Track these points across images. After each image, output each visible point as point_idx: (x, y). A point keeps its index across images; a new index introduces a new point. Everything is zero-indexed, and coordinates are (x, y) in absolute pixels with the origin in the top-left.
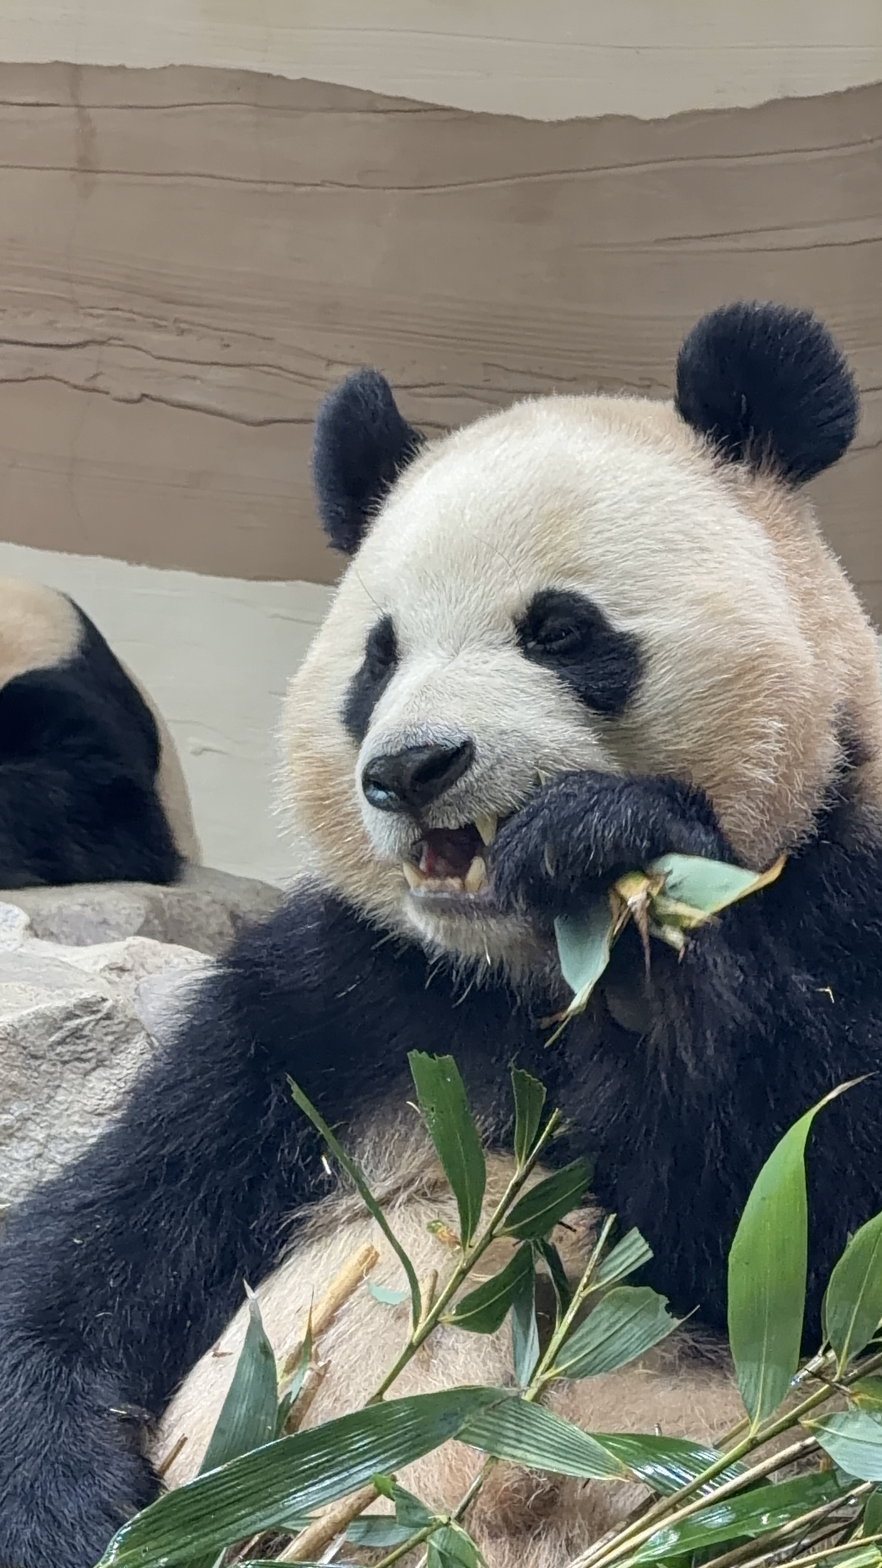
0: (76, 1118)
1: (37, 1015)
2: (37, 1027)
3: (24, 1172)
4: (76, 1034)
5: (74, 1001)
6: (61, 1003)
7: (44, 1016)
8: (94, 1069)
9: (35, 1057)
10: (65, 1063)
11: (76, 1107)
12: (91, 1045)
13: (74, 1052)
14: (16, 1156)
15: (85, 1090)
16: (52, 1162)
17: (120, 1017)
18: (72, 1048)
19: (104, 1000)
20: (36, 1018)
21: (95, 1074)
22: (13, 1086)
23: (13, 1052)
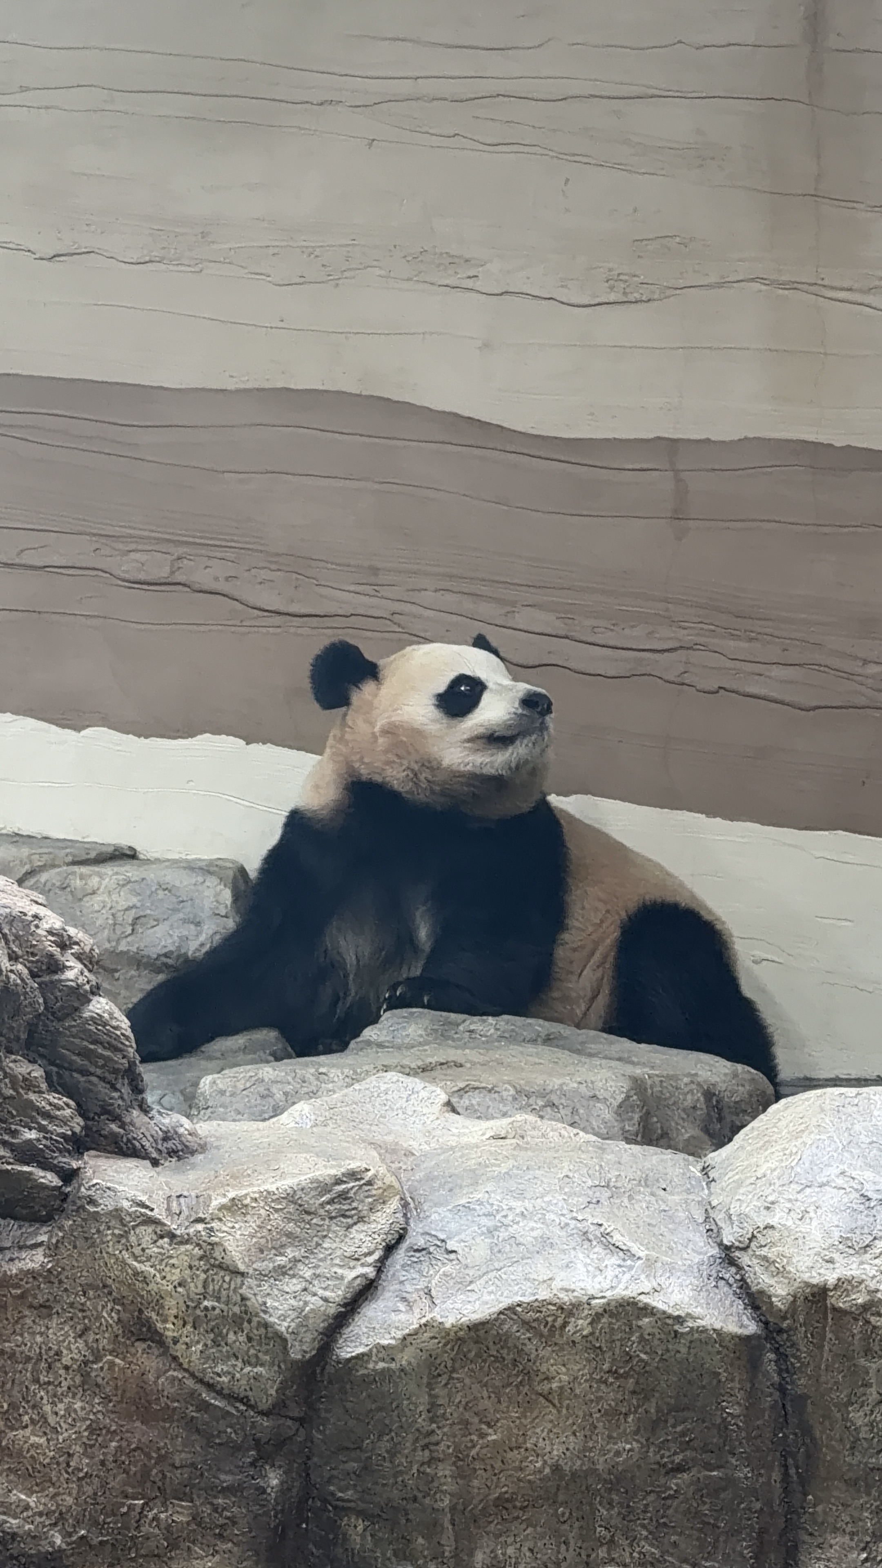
0: (337, 1261)
1: (313, 1181)
2: (311, 1189)
3: (293, 1302)
4: (343, 1196)
5: (343, 1170)
6: (333, 1172)
7: (317, 1181)
8: (355, 1224)
9: (308, 1213)
10: (331, 1218)
11: (339, 1253)
12: (355, 1205)
13: (340, 1210)
14: (288, 1290)
15: (347, 1240)
16: (315, 1295)
17: (379, 1184)
18: (338, 1207)
19: (367, 1170)
20: (311, 1183)
21: (355, 1227)
22: (289, 1235)
23: (291, 1209)
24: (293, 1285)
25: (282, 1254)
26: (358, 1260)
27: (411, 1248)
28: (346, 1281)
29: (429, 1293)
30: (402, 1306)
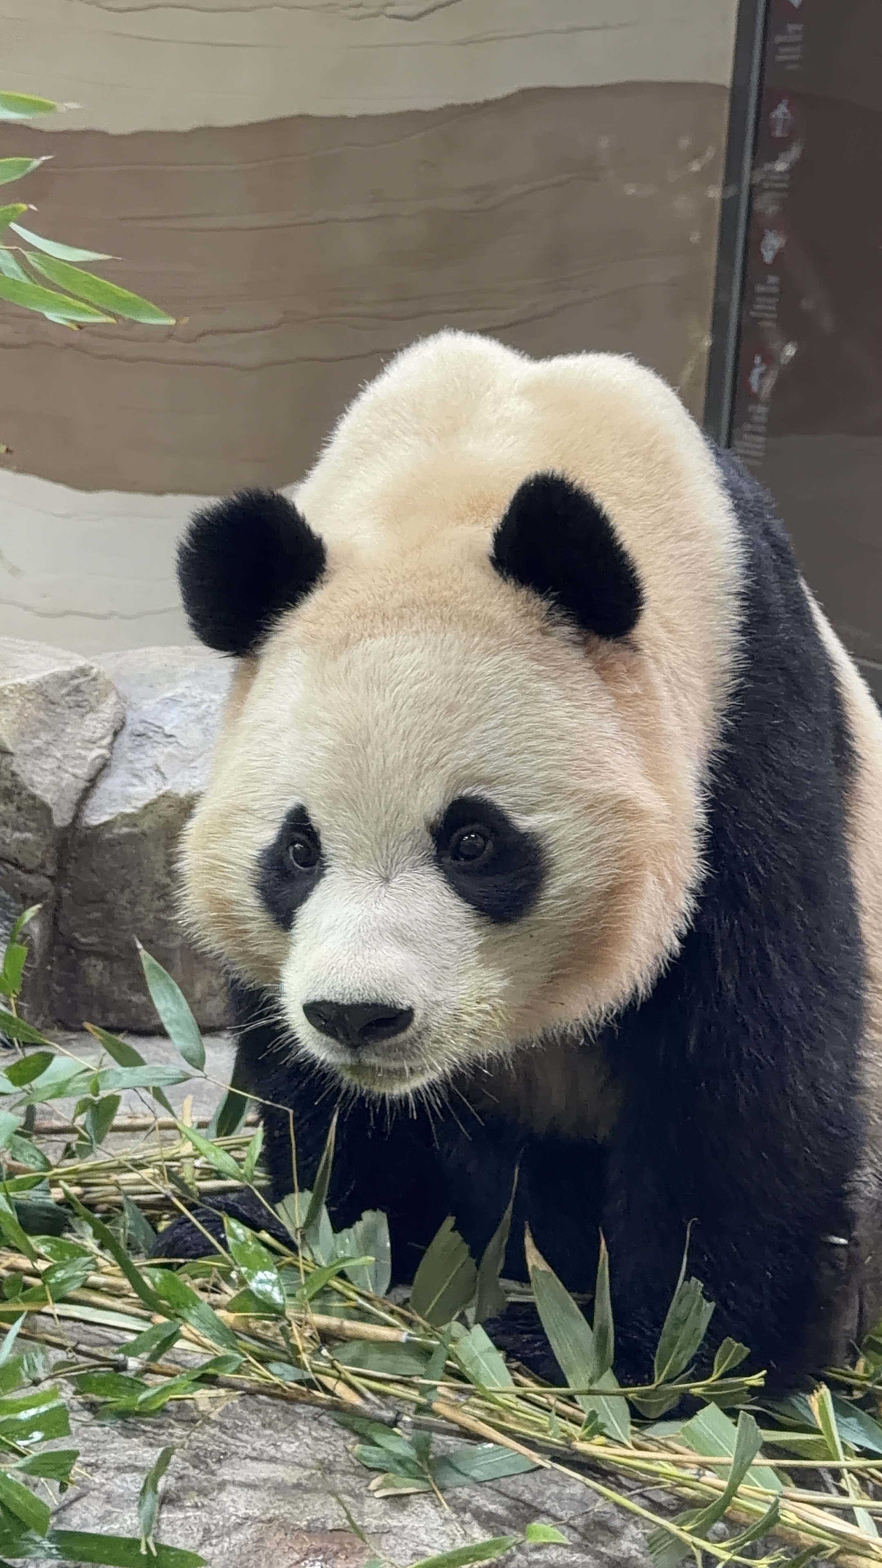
0: (79, 744)
1: (54, 676)
3: (50, 778)
4: (77, 690)
5: (74, 668)
6: (68, 668)
8: (87, 713)
9: (53, 703)
10: (70, 708)
11: (79, 737)
12: (86, 697)
13: (76, 701)
14: (45, 766)
15: (84, 726)
16: (67, 772)
17: (101, 680)
18: (75, 698)
19: (92, 668)
21: (88, 716)
22: (41, 721)
23: (40, 699)
24: (49, 764)
25: (37, 737)
26: (94, 743)
27: (132, 734)
28: (89, 759)
29: (158, 770)
30: (135, 781)
